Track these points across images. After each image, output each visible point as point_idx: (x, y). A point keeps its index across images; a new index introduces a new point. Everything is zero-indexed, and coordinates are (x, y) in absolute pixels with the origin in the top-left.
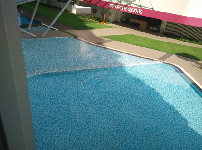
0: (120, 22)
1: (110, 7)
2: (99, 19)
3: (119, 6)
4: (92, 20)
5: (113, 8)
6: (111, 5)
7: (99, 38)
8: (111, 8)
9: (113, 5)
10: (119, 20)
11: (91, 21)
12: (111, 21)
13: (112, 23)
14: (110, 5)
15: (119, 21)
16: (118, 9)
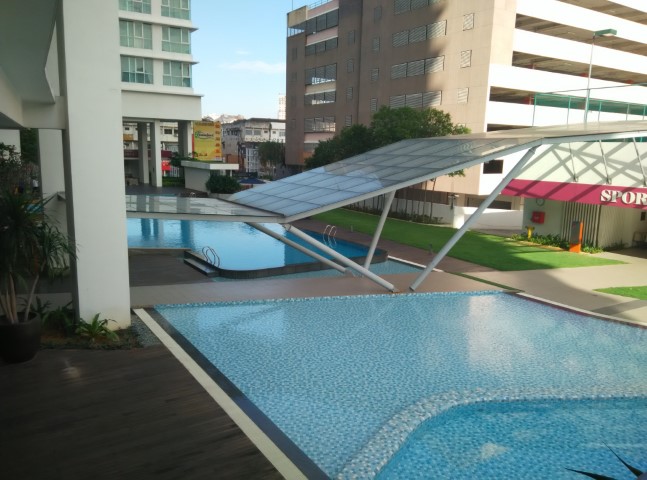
0: (632, 248)
1: (602, 199)
2: (555, 238)
3: (639, 195)
4: (531, 243)
5: (614, 201)
6: (605, 195)
7: (595, 296)
8: (607, 202)
9: (615, 193)
10: (628, 241)
11: (528, 246)
12: (601, 244)
13: (607, 249)
14: (604, 193)
15: (630, 244)
16: (638, 202)
